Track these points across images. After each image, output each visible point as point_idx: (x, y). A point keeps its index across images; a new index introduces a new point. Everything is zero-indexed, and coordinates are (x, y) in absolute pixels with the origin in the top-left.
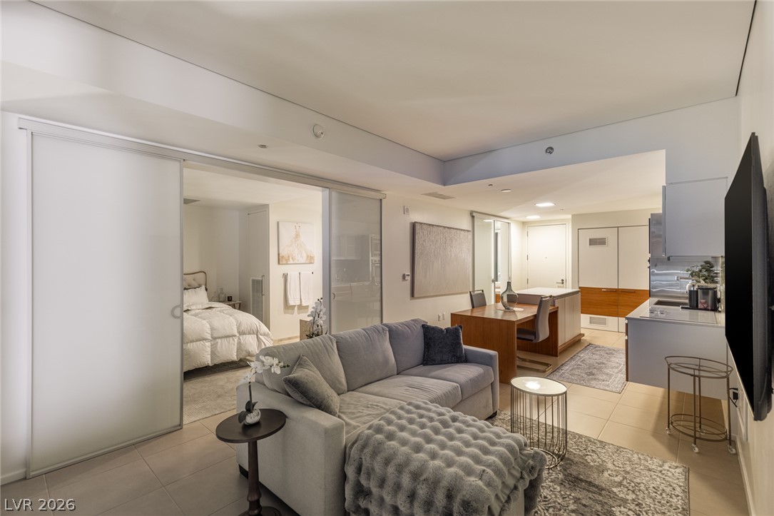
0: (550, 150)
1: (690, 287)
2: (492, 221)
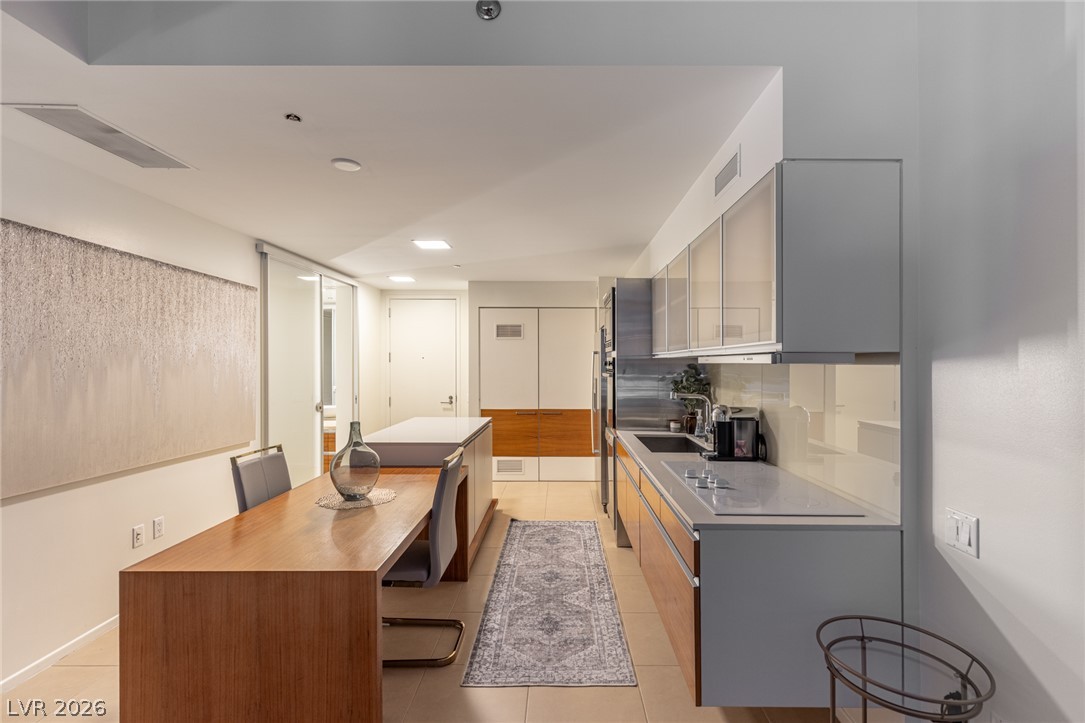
1: (718, 416)
2: (316, 278)
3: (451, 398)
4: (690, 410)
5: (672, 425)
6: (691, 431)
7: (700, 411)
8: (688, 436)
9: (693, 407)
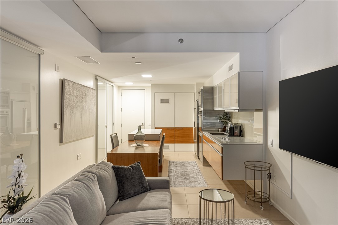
0: (181, 41)
1: (231, 125)
2: (106, 84)
3: (143, 124)
4: (224, 125)
5: (219, 130)
6: (225, 132)
7: (227, 125)
8: (224, 133)
9: (225, 124)
